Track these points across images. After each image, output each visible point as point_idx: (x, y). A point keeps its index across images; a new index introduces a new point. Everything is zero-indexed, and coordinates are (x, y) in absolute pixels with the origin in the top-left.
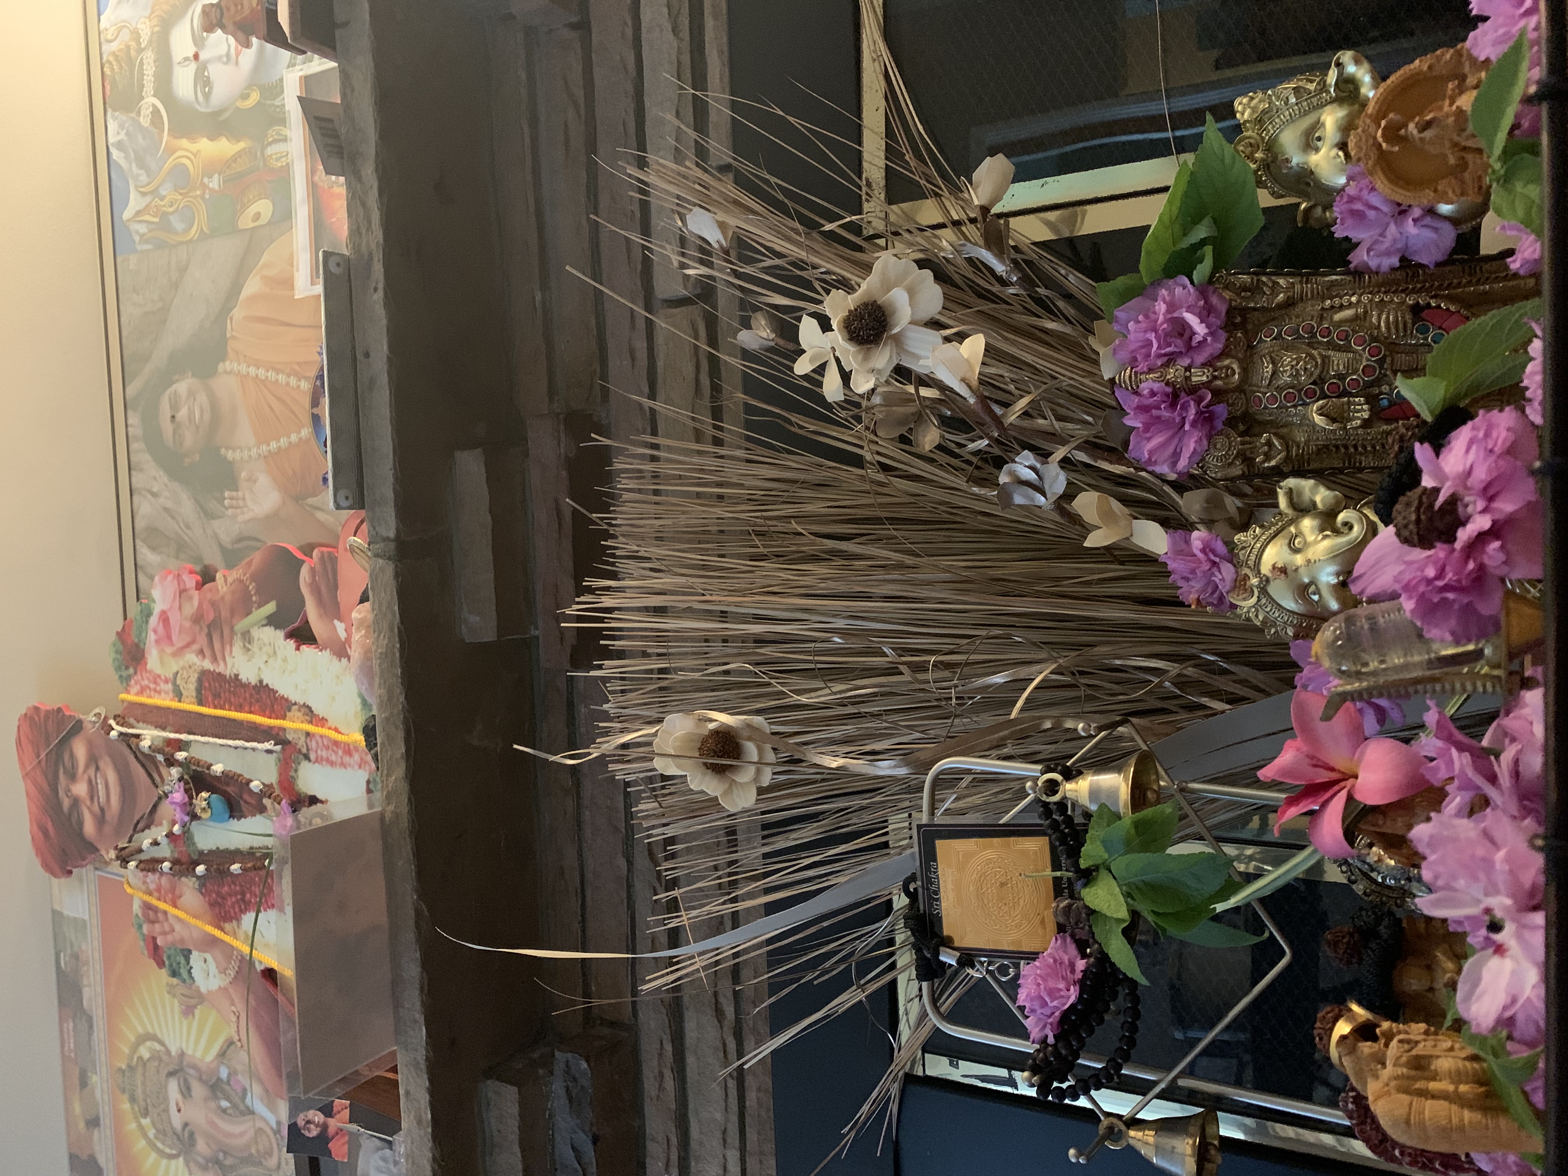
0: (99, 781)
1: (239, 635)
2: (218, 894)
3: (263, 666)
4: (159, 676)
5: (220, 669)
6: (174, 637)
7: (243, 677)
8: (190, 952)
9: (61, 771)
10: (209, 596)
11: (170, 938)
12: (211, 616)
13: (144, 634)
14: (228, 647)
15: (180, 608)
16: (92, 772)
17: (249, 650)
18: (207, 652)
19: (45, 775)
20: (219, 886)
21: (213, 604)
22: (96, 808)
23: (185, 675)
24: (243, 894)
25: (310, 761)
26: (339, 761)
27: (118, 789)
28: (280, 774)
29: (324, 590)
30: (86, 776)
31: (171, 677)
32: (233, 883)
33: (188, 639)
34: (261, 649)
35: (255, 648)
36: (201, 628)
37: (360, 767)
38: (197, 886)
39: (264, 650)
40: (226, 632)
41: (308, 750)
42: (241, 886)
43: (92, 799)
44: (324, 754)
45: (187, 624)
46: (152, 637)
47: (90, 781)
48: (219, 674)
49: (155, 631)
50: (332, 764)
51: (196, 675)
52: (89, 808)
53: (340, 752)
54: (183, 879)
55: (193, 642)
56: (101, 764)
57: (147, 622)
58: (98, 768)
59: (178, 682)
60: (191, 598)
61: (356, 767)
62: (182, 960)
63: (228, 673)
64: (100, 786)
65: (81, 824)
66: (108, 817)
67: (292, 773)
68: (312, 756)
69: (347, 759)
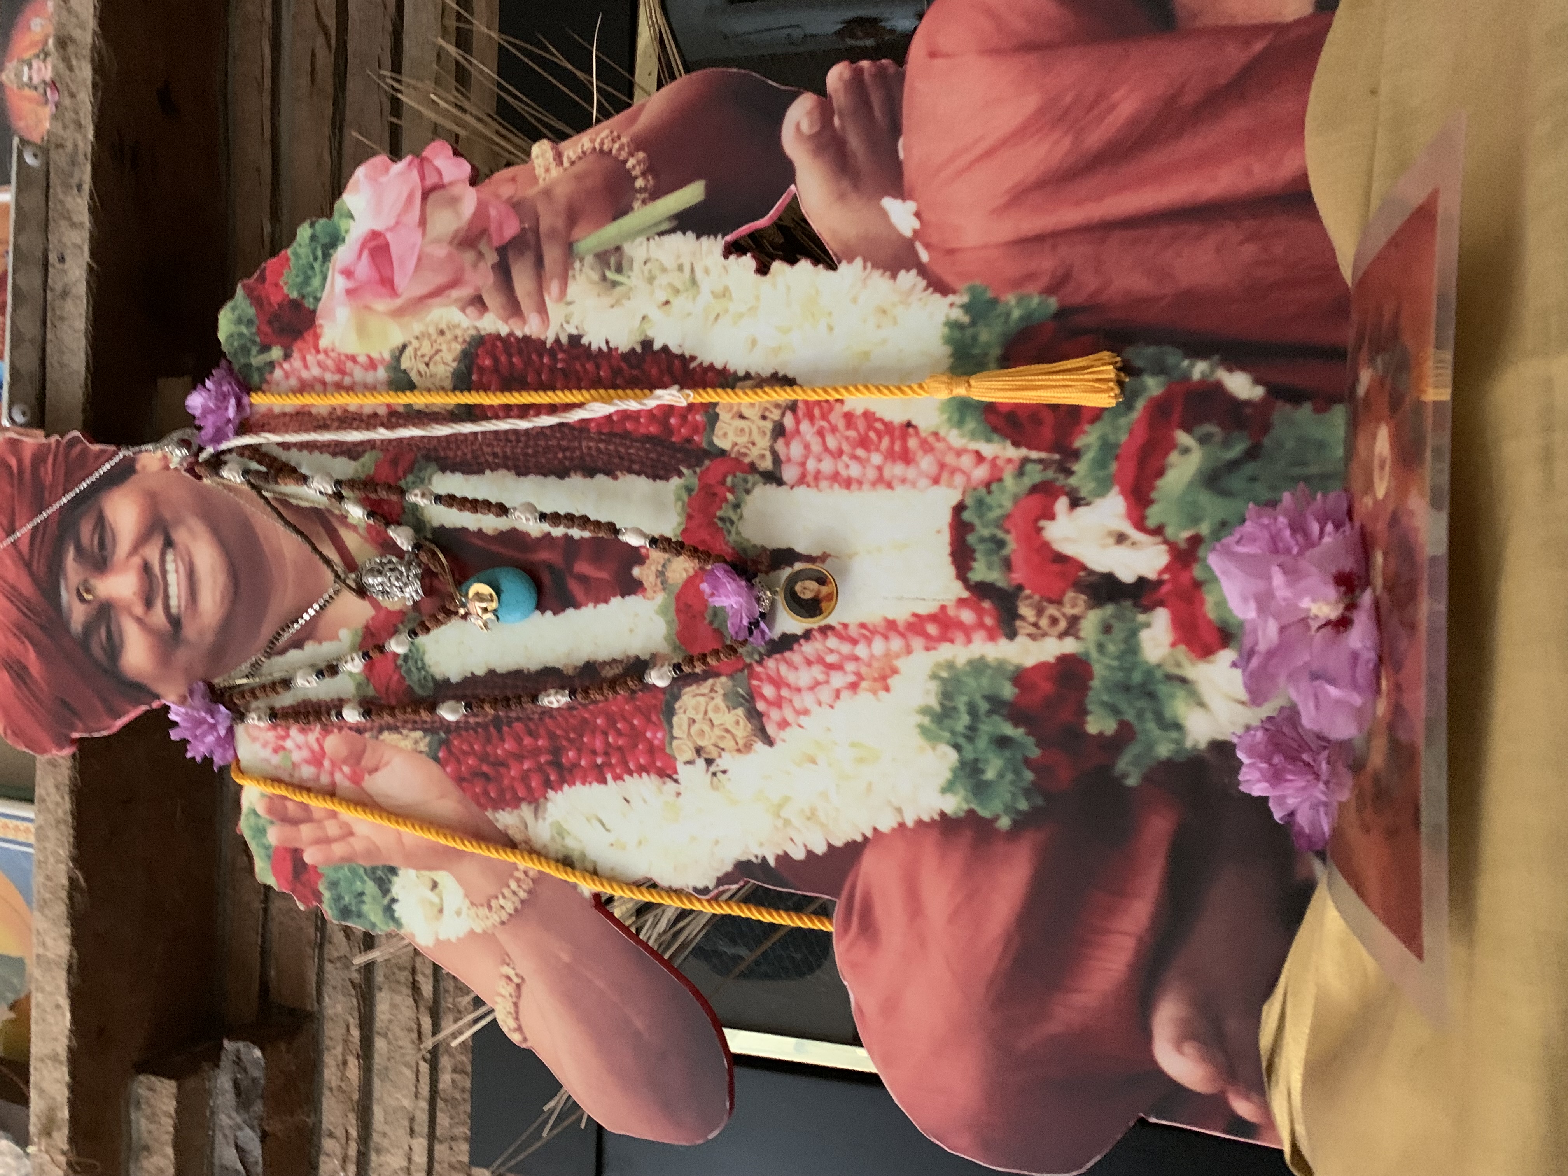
0: (170, 567)
1: (589, 259)
2: (484, 758)
3: (655, 314)
4: (353, 359)
5: (532, 327)
6: (401, 281)
7: (595, 339)
8: (393, 871)
9: (71, 554)
10: (507, 191)
11: (339, 849)
12: (511, 229)
13: (316, 282)
14: (554, 287)
15: (423, 222)
16: (152, 552)
17: (615, 284)
18: (493, 299)
19: (28, 565)
20: (488, 740)
21: (517, 206)
22: (158, 616)
23: (426, 348)
24: (556, 751)
25: (780, 482)
26: (872, 474)
27: (222, 578)
28: (690, 517)
29: (855, 142)
30: (136, 560)
31: (387, 356)
32: (530, 733)
33: (441, 279)
34: (651, 279)
35: (634, 279)
36: (481, 255)
37: (936, 481)
38: (423, 746)
39: (663, 280)
40: (552, 254)
41: (777, 460)
42: (552, 736)
43: (149, 603)
44: (827, 466)
45: (441, 251)
46: (338, 283)
47: (146, 568)
48: (526, 339)
49: (348, 273)
50: (848, 483)
51: (458, 348)
52: (139, 620)
53: (876, 459)
54: (386, 736)
55: (454, 283)
56: (180, 536)
57: (327, 257)
58: (169, 543)
59: (405, 364)
60: (454, 202)
61: (924, 482)
62: (371, 888)
63: (550, 337)
64: (172, 578)
65: (114, 649)
66: (190, 631)
67: (725, 511)
68: (789, 473)
69: (897, 470)
